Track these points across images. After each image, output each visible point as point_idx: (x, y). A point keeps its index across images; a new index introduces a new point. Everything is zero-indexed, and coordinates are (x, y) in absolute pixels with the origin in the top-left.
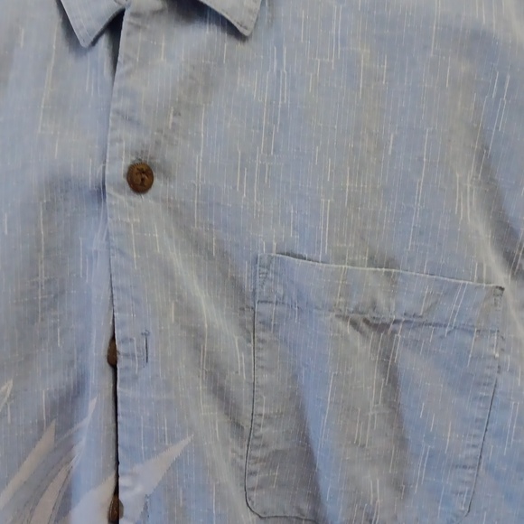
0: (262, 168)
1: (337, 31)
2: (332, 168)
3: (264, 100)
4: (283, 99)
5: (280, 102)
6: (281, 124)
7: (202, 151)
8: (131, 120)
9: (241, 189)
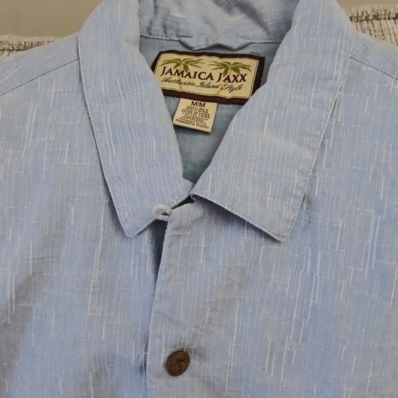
0: (290, 354)
1: (373, 242)
2: (356, 364)
3: (295, 296)
4: (314, 298)
5: (311, 301)
6: (310, 320)
7: (235, 337)
8: (170, 319)
9: (269, 369)
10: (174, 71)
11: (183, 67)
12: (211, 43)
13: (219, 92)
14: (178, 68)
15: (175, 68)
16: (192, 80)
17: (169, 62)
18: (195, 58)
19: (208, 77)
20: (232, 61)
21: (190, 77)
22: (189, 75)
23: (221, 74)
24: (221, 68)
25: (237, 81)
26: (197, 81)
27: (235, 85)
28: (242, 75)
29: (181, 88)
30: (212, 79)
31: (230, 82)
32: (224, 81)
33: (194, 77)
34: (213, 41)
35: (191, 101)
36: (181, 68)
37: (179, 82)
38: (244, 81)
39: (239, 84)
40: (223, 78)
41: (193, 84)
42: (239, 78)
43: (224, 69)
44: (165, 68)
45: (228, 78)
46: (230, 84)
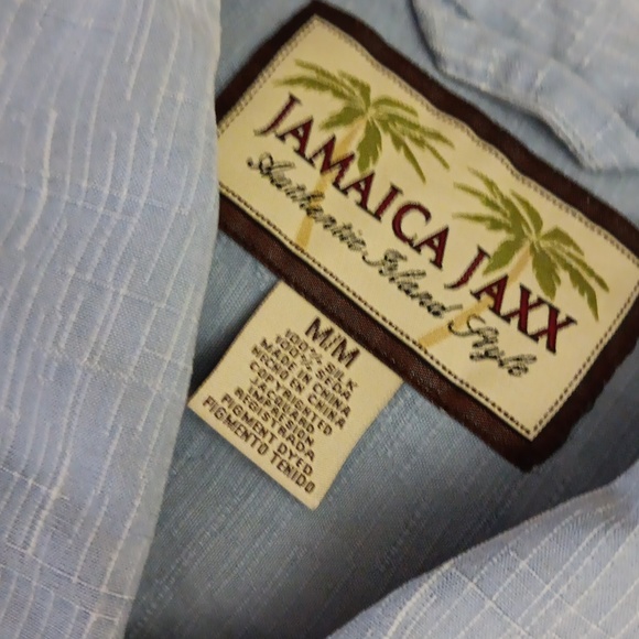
10: (316, 140)
11: (360, 134)
12: (515, 91)
13: (434, 337)
14: (340, 133)
15: (329, 125)
16: (362, 223)
17: (320, 81)
18: (425, 114)
19: (429, 242)
20: (554, 213)
21: (363, 204)
22: (364, 186)
23: (482, 254)
24: (495, 225)
25: (523, 327)
26: (379, 237)
27: (511, 341)
28: (554, 312)
29: (305, 233)
30: (438, 262)
31: (496, 309)
32: (477, 295)
33: (377, 215)
34: (529, 86)
35: (312, 313)
36: (349, 139)
37: (310, 204)
38: (551, 347)
39: (524, 346)
40: (479, 280)
41: (354, 243)
42: (538, 319)
43: (502, 236)
44: (293, 100)
45: (496, 290)
46: (492, 321)
